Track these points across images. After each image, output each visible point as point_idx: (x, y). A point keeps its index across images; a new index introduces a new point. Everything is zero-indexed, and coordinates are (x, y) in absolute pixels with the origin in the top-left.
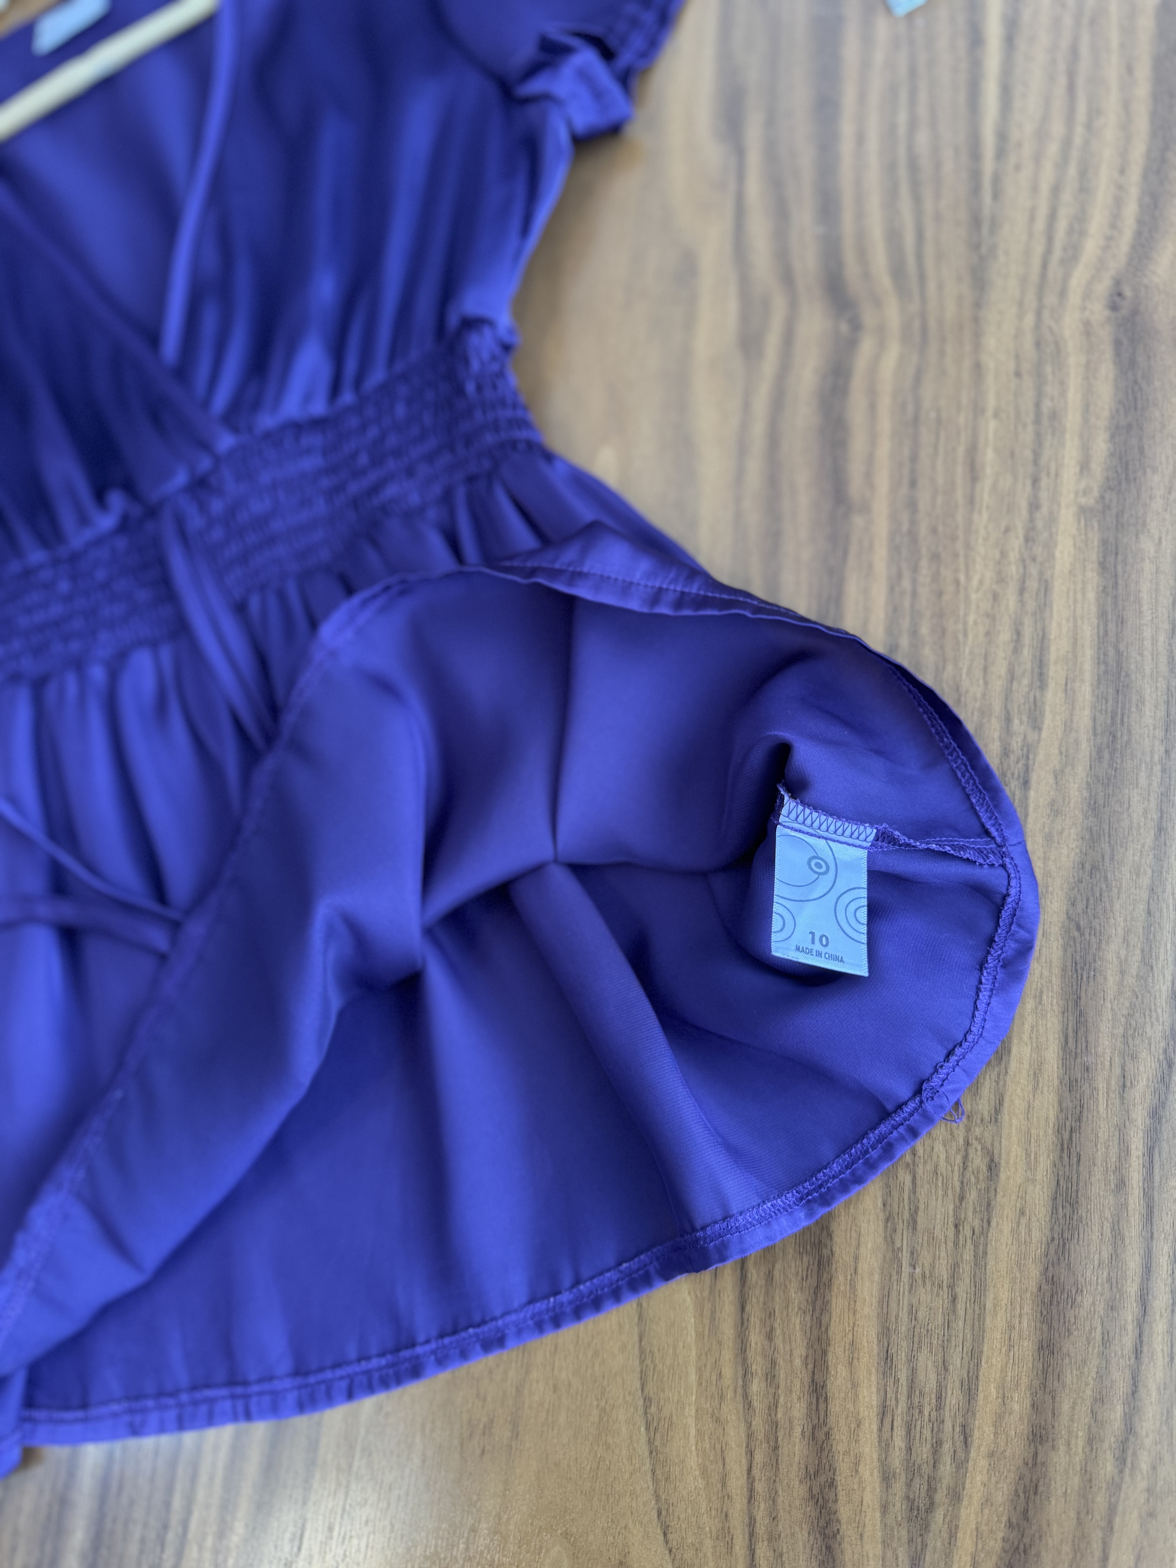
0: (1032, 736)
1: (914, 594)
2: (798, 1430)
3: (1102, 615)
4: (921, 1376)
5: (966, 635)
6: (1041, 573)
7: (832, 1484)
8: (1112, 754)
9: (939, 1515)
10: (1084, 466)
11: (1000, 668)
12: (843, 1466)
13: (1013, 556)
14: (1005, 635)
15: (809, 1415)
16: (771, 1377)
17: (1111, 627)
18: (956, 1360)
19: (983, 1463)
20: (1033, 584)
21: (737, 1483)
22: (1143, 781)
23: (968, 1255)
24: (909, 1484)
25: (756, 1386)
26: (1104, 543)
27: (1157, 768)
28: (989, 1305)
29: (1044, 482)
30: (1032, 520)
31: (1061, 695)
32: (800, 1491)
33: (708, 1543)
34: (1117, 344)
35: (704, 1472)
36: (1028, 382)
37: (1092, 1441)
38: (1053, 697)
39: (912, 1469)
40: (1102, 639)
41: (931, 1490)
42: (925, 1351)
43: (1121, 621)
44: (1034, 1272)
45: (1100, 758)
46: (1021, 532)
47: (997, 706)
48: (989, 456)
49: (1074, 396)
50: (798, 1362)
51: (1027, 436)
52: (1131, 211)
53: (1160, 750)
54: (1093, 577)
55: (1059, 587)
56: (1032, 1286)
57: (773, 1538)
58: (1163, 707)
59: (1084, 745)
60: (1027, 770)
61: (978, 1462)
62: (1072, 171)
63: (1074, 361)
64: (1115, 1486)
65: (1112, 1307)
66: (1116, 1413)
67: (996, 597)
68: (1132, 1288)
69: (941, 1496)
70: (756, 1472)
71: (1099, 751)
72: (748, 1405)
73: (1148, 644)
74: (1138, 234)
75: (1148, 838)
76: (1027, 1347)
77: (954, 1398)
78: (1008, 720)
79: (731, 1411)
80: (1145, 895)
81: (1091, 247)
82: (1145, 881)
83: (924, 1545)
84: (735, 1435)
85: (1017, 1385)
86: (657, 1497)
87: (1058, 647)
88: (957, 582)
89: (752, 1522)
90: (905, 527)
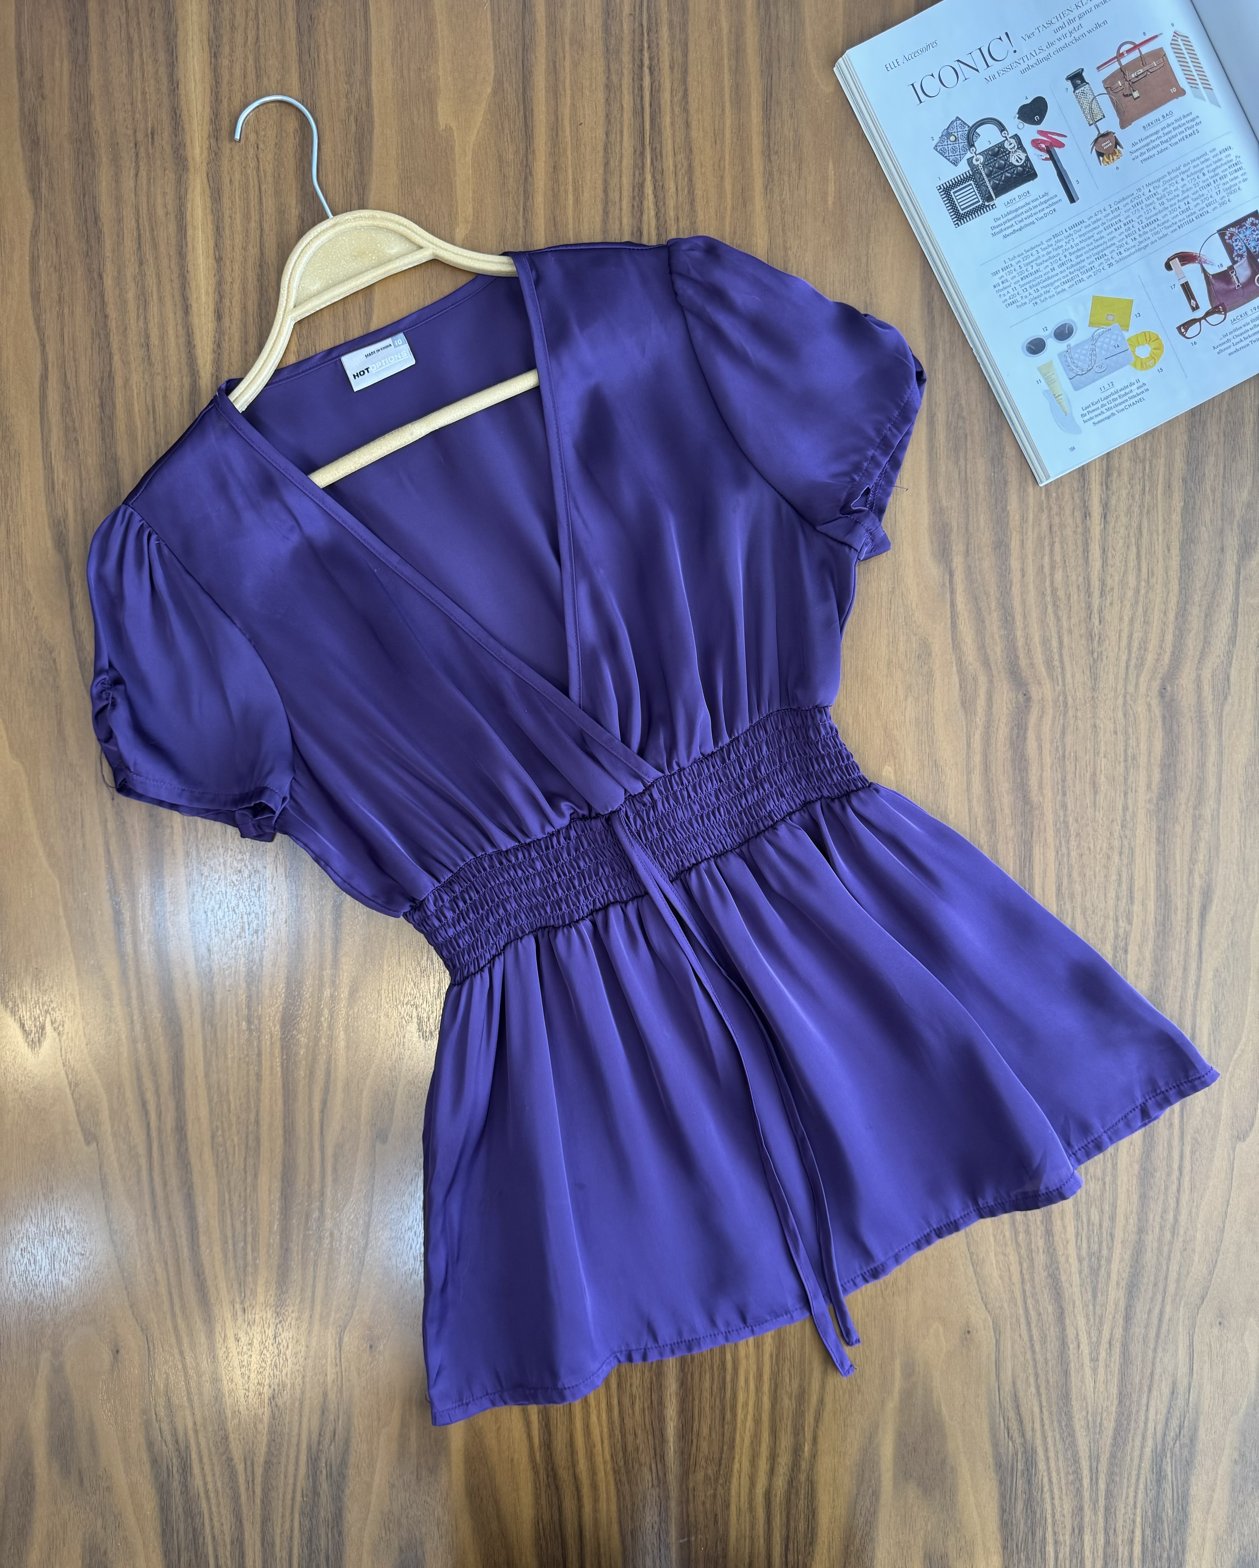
0: (1128, 928)
1: (1069, 855)
2: (1041, 1250)
3: (1158, 866)
4: (1092, 1217)
5: (1095, 877)
6: (1129, 844)
7: (1058, 1268)
8: (1164, 935)
9: (1103, 1270)
10: (1149, 787)
11: (1112, 894)
12: (1062, 1260)
13: (1116, 835)
14: (1114, 877)
15: (1045, 1243)
16: (1027, 1232)
17: (1163, 871)
18: (1106, 1208)
19: (1119, 1246)
20: (1126, 850)
21: (1016, 1278)
22: (1177, 947)
23: (1109, 1165)
24: (1090, 1260)
25: (1021, 1237)
26: (1159, 828)
27: (1183, 941)
28: (1119, 1184)
29: (1130, 795)
30: (1124, 815)
31: (1141, 907)
32: (1044, 1274)
33: (1006, 1305)
34: (1164, 717)
35: (1001, 1277)
36: (1121, 737)
37: (1162, 1228)
38: (1137, 908)
39: (1090, 1255)
40: (1158, 878)
41: (1099, 1260)
42: (1093, 1206)
43: (1167, 869)
44: (1136, 1167)
45: (1158, 937)
46: (1119, 822)
47: (1111, 914)
48: (1102, 779)
49: (1143, 746)
50: (1039, 1223)
51: (1121, 769)
52: (1169, 638)
53: (1184, 932)
54: (1154, 846)
55: (1137, 851)
56: (1136, 1172)
57: (1034, 1295)
58: (1186, 911)
59: (1152, 932)
60: (1126, 944)
61: (1118, 1245)
62: (1140, 610)
63: (1143, 726)
64: (1171, 1243)
65: (1169, 1175)
66: (1170, 1216)
67: (1108, 857)
68: (1176, 1166)
69: (1103, 1262)
70: (1024, 1272)
71: (1158, 933)
72: (1018, 1244)
73: (1179, 880)
74: (1173, 653)
75: (1179, 973)
76: (1135, 1198)
77: (1106, 1224)
78: (1117, 920)
79: (1010, 1250)
80: (1178, 1000)
81: (1150, 657)
82: (1179, 994)
83: (1097, 1282)
84: (1013, 1258)
85: (1132, 1212)
86: (981, 1292)
87: (1139, 883)
88: (1089, 848)
89: (1024, 1291)
90: (1062, 819)
